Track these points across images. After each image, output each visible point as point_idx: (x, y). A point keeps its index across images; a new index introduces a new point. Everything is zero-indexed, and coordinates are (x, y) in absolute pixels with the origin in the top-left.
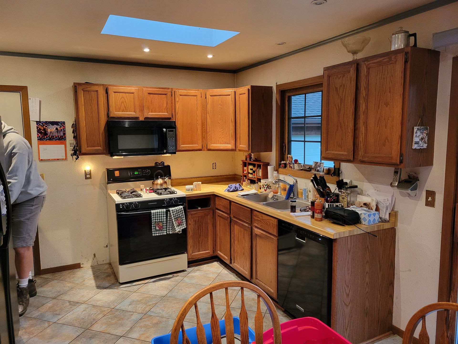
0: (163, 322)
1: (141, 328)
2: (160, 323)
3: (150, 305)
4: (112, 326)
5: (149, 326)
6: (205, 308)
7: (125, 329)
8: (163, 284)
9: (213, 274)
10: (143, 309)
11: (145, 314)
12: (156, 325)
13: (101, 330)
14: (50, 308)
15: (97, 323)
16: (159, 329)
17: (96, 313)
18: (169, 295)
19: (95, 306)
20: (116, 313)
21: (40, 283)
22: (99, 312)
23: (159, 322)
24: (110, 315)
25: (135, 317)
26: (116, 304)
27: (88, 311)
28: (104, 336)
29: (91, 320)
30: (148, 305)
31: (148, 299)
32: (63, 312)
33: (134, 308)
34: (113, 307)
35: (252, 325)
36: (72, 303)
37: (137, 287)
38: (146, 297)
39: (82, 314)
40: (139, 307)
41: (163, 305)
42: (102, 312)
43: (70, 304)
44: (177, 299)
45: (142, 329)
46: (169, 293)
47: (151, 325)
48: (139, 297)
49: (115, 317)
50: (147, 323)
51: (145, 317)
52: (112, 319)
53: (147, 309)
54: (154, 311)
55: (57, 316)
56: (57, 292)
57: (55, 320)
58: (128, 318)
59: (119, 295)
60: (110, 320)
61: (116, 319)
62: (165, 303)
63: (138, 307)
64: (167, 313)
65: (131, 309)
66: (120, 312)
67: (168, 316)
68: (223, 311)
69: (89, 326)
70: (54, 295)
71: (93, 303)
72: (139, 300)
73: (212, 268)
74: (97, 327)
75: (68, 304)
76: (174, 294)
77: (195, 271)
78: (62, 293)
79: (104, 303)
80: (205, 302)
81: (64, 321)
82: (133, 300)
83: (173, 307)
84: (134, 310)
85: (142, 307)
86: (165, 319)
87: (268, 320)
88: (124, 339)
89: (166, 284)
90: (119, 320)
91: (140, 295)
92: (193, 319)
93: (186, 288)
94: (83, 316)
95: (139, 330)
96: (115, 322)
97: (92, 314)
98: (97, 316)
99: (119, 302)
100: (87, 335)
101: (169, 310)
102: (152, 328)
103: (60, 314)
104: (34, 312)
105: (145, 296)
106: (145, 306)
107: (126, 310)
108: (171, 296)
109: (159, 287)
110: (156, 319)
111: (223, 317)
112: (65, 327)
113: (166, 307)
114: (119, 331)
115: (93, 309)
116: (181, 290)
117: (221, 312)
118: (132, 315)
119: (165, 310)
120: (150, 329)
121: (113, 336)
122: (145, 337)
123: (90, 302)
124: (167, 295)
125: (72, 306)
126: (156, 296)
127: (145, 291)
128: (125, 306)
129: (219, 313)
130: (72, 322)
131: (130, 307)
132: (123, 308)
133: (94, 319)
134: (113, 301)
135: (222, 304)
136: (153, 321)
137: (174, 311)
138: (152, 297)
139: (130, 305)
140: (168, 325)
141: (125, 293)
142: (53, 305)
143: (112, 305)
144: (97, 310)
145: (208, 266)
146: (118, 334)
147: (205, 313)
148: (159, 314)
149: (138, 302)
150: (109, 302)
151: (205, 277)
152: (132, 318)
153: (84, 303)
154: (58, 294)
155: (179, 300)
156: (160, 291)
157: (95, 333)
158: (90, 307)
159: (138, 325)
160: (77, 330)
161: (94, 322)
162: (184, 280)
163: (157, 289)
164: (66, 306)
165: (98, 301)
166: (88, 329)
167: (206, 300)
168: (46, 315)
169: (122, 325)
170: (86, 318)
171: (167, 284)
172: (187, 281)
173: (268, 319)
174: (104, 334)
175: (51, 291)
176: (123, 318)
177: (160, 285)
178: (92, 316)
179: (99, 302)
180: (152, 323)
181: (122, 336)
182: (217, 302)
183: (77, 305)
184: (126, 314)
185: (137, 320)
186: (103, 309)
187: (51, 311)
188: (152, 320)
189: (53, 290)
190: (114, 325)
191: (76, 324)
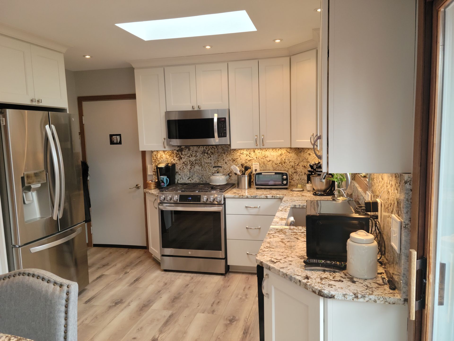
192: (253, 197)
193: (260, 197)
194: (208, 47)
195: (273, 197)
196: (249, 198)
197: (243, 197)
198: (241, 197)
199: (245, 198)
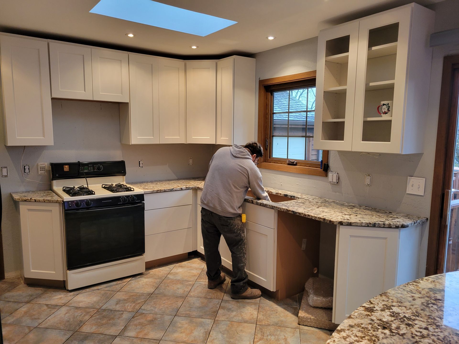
0: (158, 318)
1: (136, 326)
2: (155, 320)
3: (139, 303)
4: (102, 326)
5: (144, 323)
6: (198, 302)
7: (119, 328)
8: (147, 282)
9: (196, 269)
10: (133, 307)
11: (137, 312)
12: (152, 322)
13: (92, 331)
14: (26, 313)
15: (86, 325)
16: (156, 326)
17: (81, 315)
18: (157, 292)
19: (78, 308)
20: (104, 313)
21: (6, 288)
22: (84, 313)
23: (154, 318)
24: (98, 315)
25: (126, 316)
26: (101, 305)
27: (71, 314)
28: (97, 337)
29: (78, 322)
30: (137, 303)
31: (135, 297)
32: (43, 316)
33: (123, 307)
34: (98, 307)
35: (249, 315)
36: (50, 306)
37: (119, 287)
38: (133, 295)
39: (65, 316)
40: (128, 306)
41: (153, 302)
42: (88, 313)
43: (49, 308)
44: (166, 296)
45: (138, 327)
46: (156, 291)
47: (145, 322)
48: (125, 296)
49: (104, 317)
50: (141, 321)
51: (138, 315)
52: (100, 319)
53: (137, 307)
54: (145, 309)
55: (37, 320)
56: (29, 296)
57: (36, 324)
58: (119, 318)
59: (101, 295)
60: (99, 321)
61: (105, 319)
62: (154, 300)
63: (126, 306)
64: (160, 310)
65: (119, 308)
66: (108, 312)
67: (161, 312)
68: (218, 304)
69: (78, 328)
70: (27, 300)
71: (76, 305)
72: (126, 298)
73: (194, 264)
74: (87, 328)
75: (45, 307)
76: (161, 291)
77: (177, 268)
78: (35, 297)
79: (87, 304)
80: (196, 296)
81: (46, 325)
82: (119, 299)
83: (164, 304)
84: (123, 309)
85: (131, 305)
86: (159, 316)
87: (264, 310)
88: (121, 338)
89: (150, 282)
90: (110, 320)
91: (125, 294)
92: (189, 314)
93: (172, 284)
94: (68, 319)
95: (135, 328)
96: (105, 322)
97: (77, 316)
98: (83, 318)
99: (103, 302)
100: (78, 337)
101: (161, 306)
102: (148, 325)
103: (40, 318)
104: (8, 318)
105: (131, 295)
106: (134, 304)
107: (115, 310)
108: (159, 293)
109: (143, 285)
110: (149, 316)
111: (219, 310)
112: (49, 331)
113: (157, 304)
114: (113, 331)
115: (76, 310)
116: (167, 287)
117: (216, 305)
118: (122, 314)
119: (156, 306)
120: (146, 326)
121: (107, 337)
122: (143, 334)
123: (71, 304)
124: (155, 292)
125: (51, 310)
126: (143, 294)
127: (129, 290)
128: (111, 305)
129: (213, 307)
130: (57, 326)
131: (118, 306)
132: (111, 308)
133: (80, 321)
134: (97, 302)
135: (214, 298)
136: (147, 318)
137: (167, 308)
138: (139, 295)
139: (117, 304)
140: (164, 321)
141: (108, 293)
142: (28, 309)
143: (97, 305)
144: (81, 311)
145: (189, 262)
146: (113, 334)
147: (200, 308)
148: (151, 311)
149: (125, 300)
150: (92, 302)
151: (189, 273)
152: (124, 317)
153: (64, 305)
154: (31, 298)
155: (169, 296)
156: (146, 288)
157: (86, 334)
158: (73, 309)
159: (131, 324)
160: (65, 333)
161: (81, 323)
162: (169, 277)
163: (142, 287)
164: (44, 310)
165: (79, 302)
166: (77, 331)
167: (197, 295)
168: (24, 320)
169: (114, 325)
170: (72, 320)
171: (152, 282)
172: (171, 278)
173: (263, 308)
174: (97, 334)
175: (22, 295)
176: (113, 318)
177: (144, 283)
178: (78, 317)
179: (81, 303)
180: (147, 320)
181: (118, 335)
182: (208, 295)
183: (57, 307)
184: (116, 314)
185: (129, 319)
186: (88, 310)
187: (28, 316)
188: (145, 318)
189: (24, 294)
190: (105, 325)
191: (62, 327)
192: (170, 190)
193: (176, 190)
194: (131, 35)
195: (187, 188)
196: (166, 192)
197: (161, 191)
198: (159, 191)
199: (163, 191)
